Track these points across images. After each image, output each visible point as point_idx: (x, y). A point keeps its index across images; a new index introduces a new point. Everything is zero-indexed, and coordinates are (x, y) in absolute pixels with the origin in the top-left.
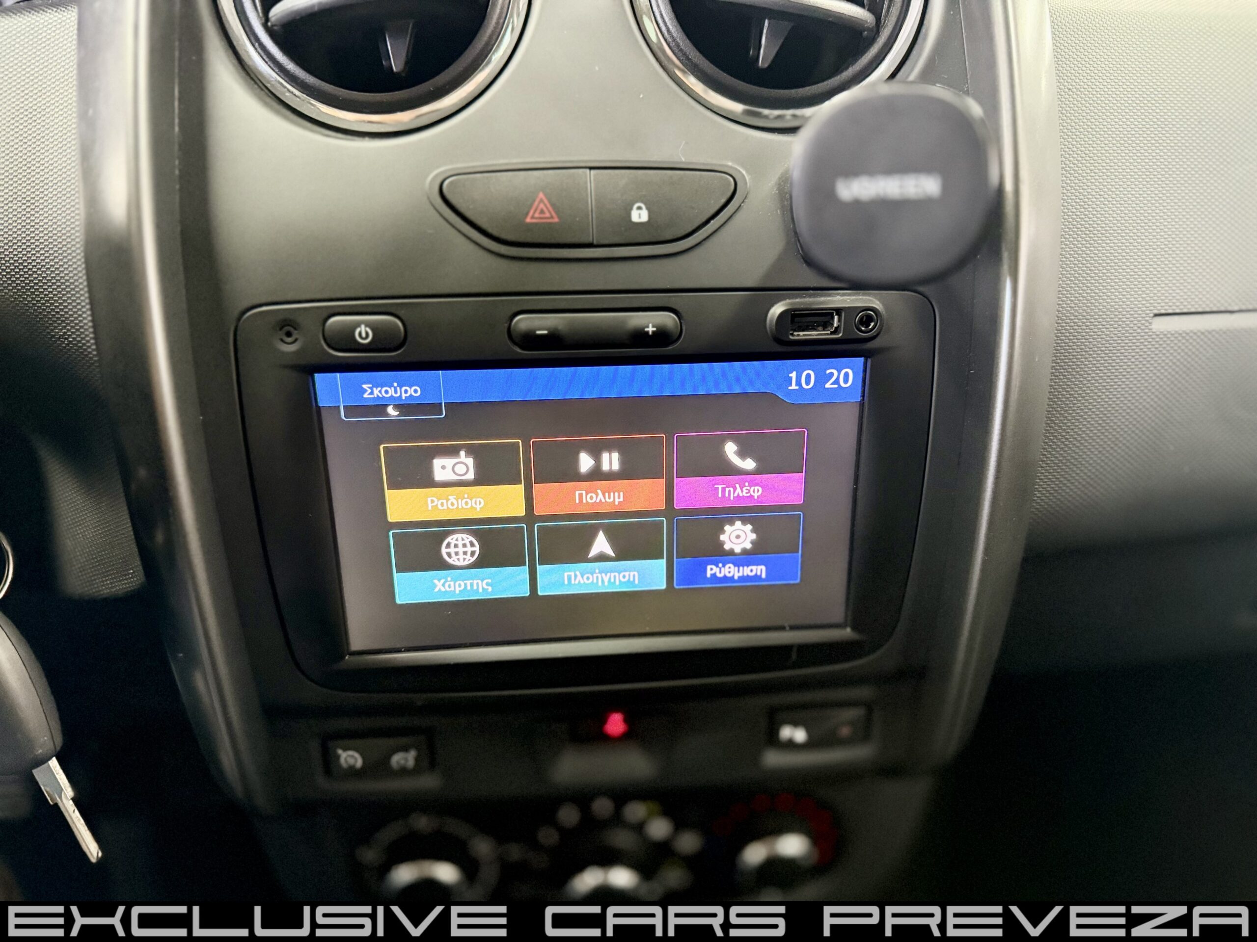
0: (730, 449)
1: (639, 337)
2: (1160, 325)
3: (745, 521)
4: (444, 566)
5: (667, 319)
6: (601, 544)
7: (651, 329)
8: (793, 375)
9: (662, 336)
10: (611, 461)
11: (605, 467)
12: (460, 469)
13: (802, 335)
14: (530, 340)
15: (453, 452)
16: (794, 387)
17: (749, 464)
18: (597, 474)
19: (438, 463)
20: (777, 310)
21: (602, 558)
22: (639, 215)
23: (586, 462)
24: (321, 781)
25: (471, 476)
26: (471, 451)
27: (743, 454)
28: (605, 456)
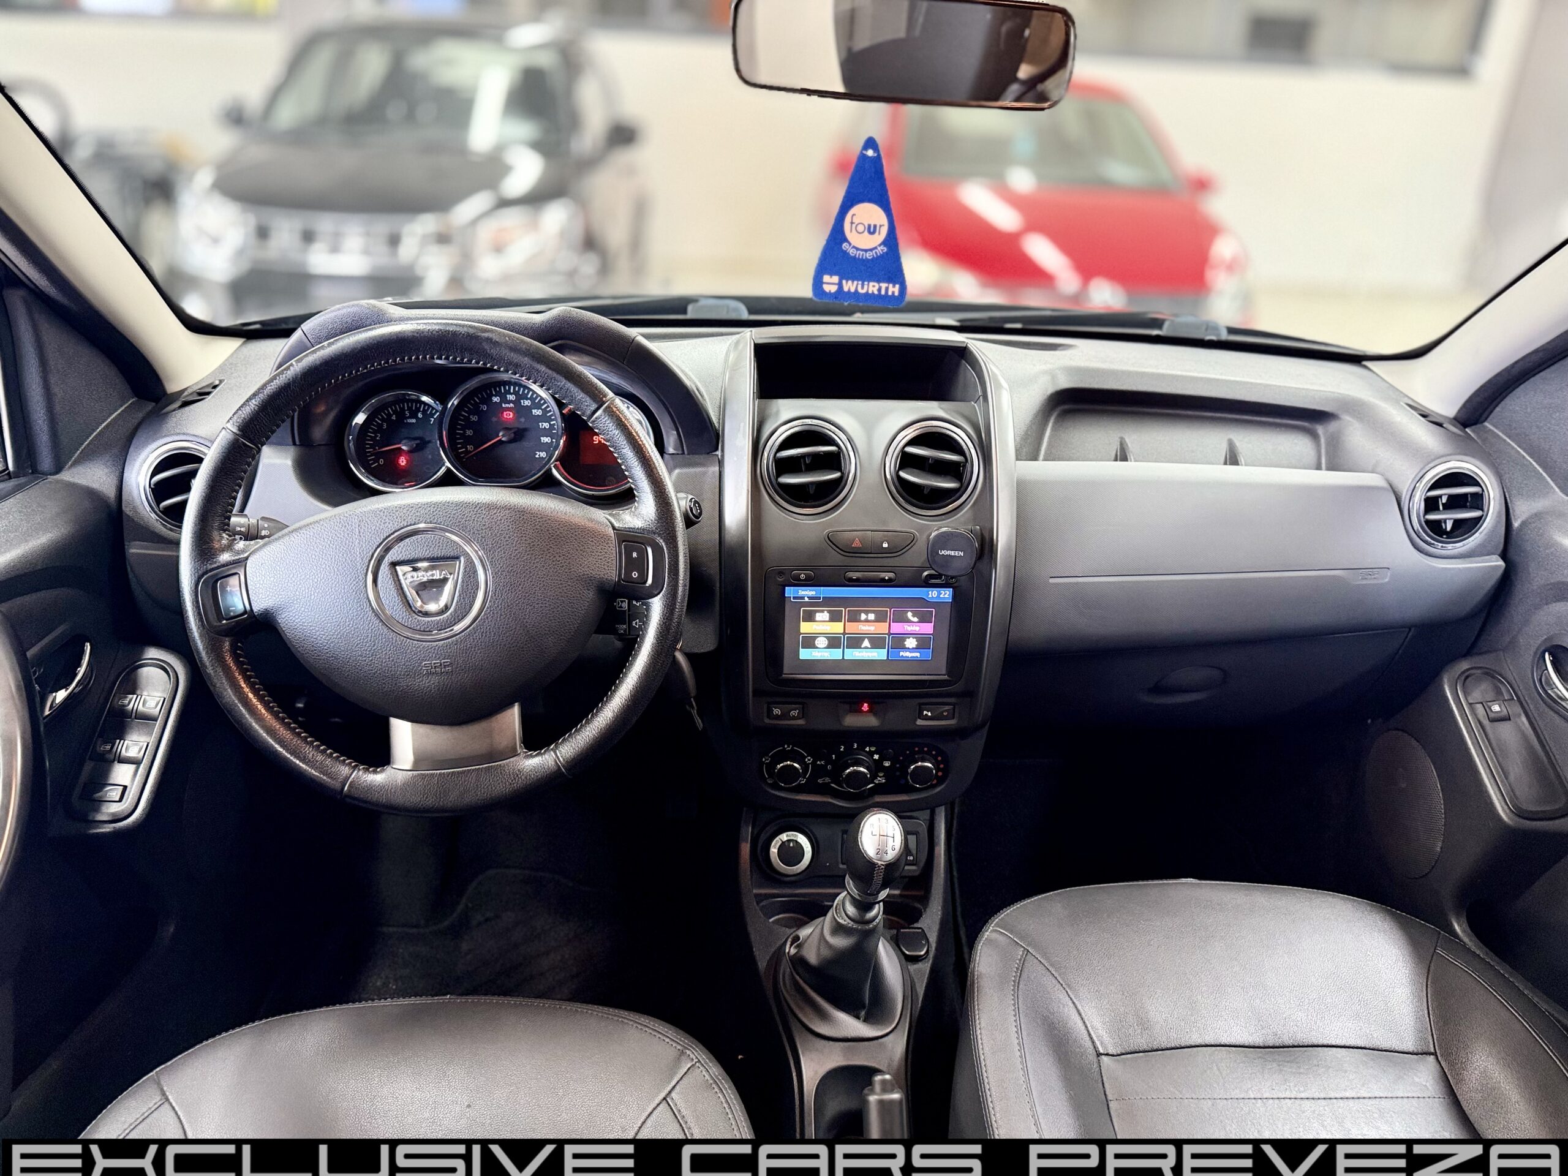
0: (910, 615)
1: (883, 580)
2: (1052, 581)
3: (913, 638)
4: (817, 648)
5: (892, 575)
6: (866, 643)
7: (887, 578)
8: (930, 592)
9: (890, 580)
10: (872, 617)
11: (869, 618)
12: (824, 617)
13: (933, 581)
14: (851, 580)
15: (822, 611)
16: (930, 596)
17: (916, 619)
18: (867, 621)
19: (817, 614)
20: (926, 573)
21: (866, 648)
22: (885, 545)
23: (863, 617)
24: (767, 721)
25: (828, 619)
26: (829, 612)
27: (914, 616)
28: (870, 615)
